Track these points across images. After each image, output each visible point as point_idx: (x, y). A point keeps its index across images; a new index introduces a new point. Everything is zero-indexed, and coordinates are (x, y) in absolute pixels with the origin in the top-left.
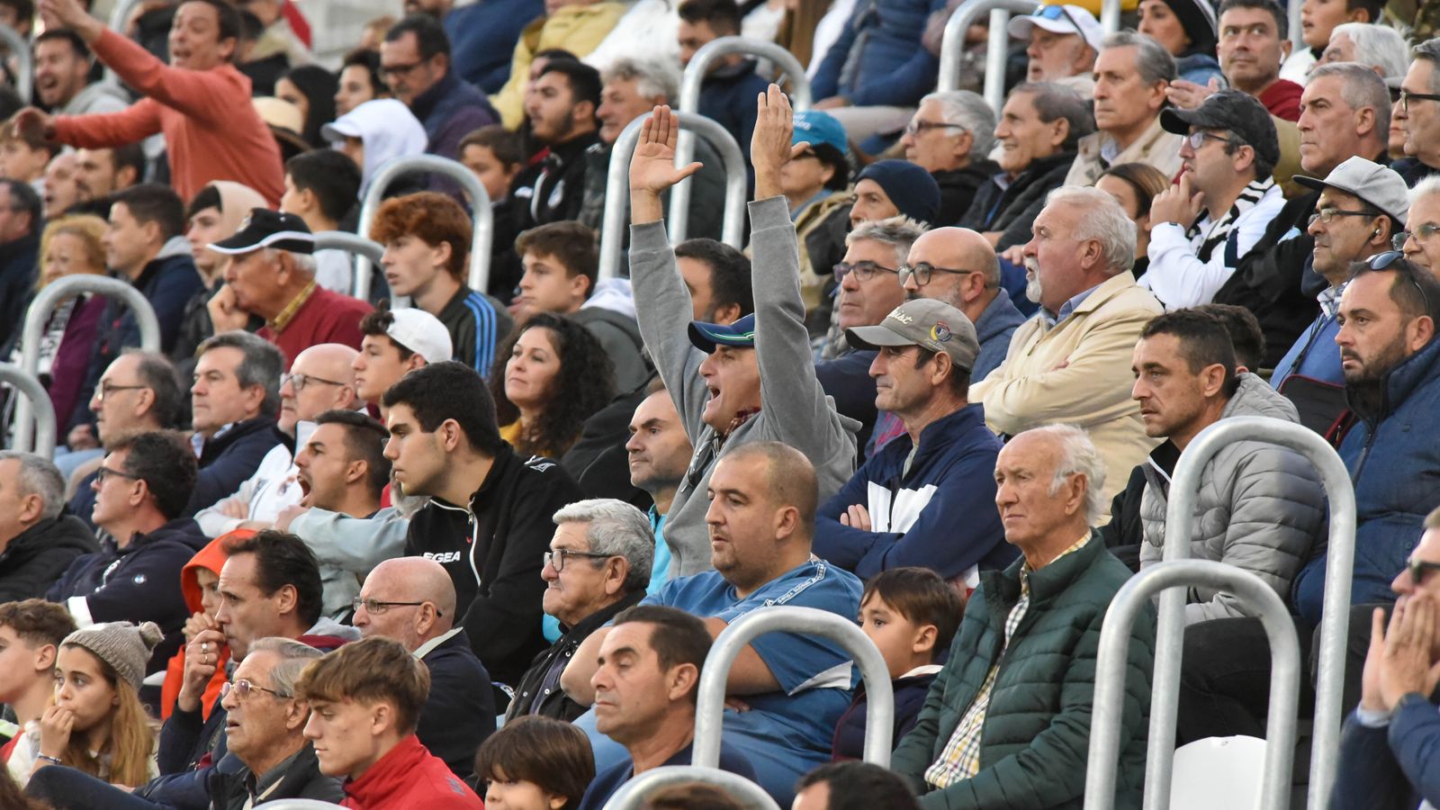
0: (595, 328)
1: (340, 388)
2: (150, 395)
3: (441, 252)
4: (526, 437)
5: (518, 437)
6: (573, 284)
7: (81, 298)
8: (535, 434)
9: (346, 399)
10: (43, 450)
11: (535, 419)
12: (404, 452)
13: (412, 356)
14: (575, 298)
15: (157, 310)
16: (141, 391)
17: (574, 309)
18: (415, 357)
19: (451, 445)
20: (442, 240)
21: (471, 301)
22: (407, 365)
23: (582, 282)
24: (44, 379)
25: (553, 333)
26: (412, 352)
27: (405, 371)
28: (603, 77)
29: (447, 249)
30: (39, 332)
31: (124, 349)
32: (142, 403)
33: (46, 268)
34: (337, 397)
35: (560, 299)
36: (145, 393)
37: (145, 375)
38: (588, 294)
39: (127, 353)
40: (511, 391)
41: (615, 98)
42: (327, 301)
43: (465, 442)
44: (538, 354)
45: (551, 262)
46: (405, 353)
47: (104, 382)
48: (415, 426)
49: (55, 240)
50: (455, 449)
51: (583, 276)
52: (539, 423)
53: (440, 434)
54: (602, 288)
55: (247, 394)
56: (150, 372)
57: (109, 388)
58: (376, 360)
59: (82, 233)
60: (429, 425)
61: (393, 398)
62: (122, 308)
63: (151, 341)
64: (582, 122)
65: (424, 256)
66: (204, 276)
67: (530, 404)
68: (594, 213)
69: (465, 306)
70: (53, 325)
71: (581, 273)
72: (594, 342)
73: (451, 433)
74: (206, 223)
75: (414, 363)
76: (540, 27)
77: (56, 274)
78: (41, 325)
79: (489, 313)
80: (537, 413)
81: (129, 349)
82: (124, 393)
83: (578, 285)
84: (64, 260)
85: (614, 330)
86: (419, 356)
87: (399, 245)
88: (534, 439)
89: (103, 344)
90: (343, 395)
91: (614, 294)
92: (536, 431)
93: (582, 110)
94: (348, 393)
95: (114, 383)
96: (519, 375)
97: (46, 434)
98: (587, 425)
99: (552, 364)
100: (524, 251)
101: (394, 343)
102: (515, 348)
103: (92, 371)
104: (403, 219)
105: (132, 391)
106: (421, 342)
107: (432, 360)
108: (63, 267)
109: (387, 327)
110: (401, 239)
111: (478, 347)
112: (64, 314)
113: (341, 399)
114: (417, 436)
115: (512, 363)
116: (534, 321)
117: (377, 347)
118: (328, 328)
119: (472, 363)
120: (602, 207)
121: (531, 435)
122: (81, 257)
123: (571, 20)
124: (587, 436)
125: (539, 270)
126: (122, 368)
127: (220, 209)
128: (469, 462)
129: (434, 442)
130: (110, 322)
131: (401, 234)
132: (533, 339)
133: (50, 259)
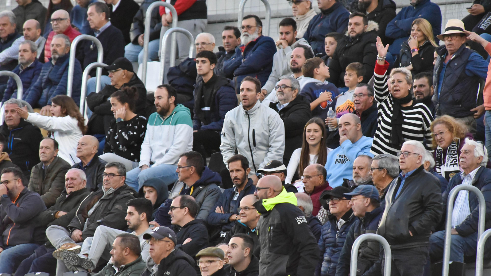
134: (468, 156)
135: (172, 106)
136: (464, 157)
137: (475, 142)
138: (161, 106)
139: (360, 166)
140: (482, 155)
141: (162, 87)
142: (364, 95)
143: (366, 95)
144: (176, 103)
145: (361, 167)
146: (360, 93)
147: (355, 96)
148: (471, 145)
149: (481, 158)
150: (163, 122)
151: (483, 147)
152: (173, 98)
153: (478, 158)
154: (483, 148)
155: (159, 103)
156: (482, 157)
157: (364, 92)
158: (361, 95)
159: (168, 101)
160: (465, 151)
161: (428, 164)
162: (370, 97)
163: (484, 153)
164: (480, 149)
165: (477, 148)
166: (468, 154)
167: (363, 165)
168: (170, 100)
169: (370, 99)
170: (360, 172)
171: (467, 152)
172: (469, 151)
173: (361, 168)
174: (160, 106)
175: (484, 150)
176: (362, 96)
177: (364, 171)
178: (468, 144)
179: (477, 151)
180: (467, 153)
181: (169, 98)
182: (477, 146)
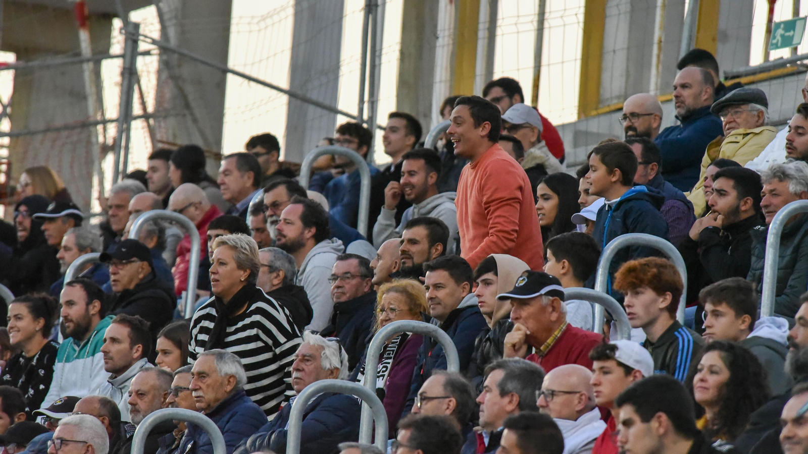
0: (756, 351)
1: (578, 395)
2: (453, 403)
3: (665, 299)
4: (710, 426)
5: (705, 426)
6: (740, 322)
7: (405, 336)
8: (717, 424)
9: (583, 402)
10: (379, 443)
11: (715, 414)
12: (631, 438)
13: (633, 372)
14: (742, 331)
15: (457, 344)
16: (447, 400)
17: (743, 338)
18: (635, 373)
19: (662, 431)
20: (666, 291)
21: (679, 333)
22: (631, 378)
23: (747, 319)
24: (380, 392)
25: (723, 354)
26: (633, 369)
27: (630, 382)
28: (763, 178)
29: (669, 297)
30: (377, 360)
31: (434, 371)
32: (448, 408)
33: (381, 316)
34: (576, 402)
35: (732, 332)
36: (450, 401)
37: (449, 388)
38: (751, 328)
39: (436, 373)
40: (699, 396)
41: (773, 193)
42: (576, 335)
43: (671, 428)
44: (714, 369)
45: (723, 308)
46: (628, 370)
47: (421, 394)
48: (636, 418)
49: (386, 296)
50: (665, 434)
51: (747, 315)
52: (718, 416)
53: (654, 424)
54: (761, 323)
55: (506, 400)
56: (453, 386)
57: (424, 399)
58: (609, 377)
59: (404, 291)
60: (646, 418)
61: (623, 400)
62: (433, 343)
63: (453, 366)
64: (745, 211)
65: (654, 301)
66: (487, 320)
67: (711, 403)
68: (758, 272)
69: (675, 335)
70: (385, 356)
71: (746, 314)
72: (754, 359)
73: (661, 422)
74: (487, 283)
75: (635, 377)
76: (719, 144)
77: (388, 320)
78: (378, 355)
79: (689, 341)
80: (716, 409)
81: (438, 371)
82: (435, 402)
83: (744, 322)
84: (393, 310)
85: (771, 352)
86: (639, 371)
87: (637, 293)
88: (715, 427)
89: (421, 368)
90: (580, 399)
91: (770, 327)
92: (716, 422)
93: (746, 203)
94: (583, 397)
95: (429, 395)
96: (703, 384)
97: (381, 431)
98: (753, 416)
99: (724, 375)
100: (705, 302)
101: (620, 364)
102: (699, 367)
103: (413, 387)
104: (641, 275)
105: (441, 400)
106: (638, 362)
107: (646, 375)
108: (392, 316)
109: (615, 354)
110: (640, 289)
111: (678, 364)
112: (393, 347)
113: (579, 402)
114: (639, 426)
115: (697, 377)
116: (711, 347)
117: (608, 368)
118: (576, 353)
119: (674, 374)
120: (762, 268)
121: (714, 425)
122: (405, 308)
123: (740, 138)
124: (755, 424)
125: (716, 314)
126: (433, 384)
127: (496, 274)
128: (675, 443)
129: (649, 430)
130: (426, 353)
131: (640, 286)
132: (710, 359)
133: (382, 310)
134: (309, 367)
135: (96, 320)
136: (301, 368)
137: (323, 339)
138: (74, 319)
139: (138, 391)
140: (338, 365)
141: (74, 284)
142: (353, 277)
143: (358, 276)
144: (102, 314)
145: (140, 392)
146: (346, 273)
147: (335, 279)
148: (314, 345)
149: (335, 372)
150: (76, 354)
151: (340, 349)
152: (97, 304)
153: (330, 372)
154: (340, 352)
155: (69, 315)
156: (337, 369)
157: (352, 270)
158: (349, 275)
159: (87, 310)
160: (304, 356)
161: (231, 380)
162: (363, 280)
163: (342, 362)
164: (334, 354)
165: (327, 352)
166: (308, 363)
167: (144, 388)
168: (91, 307)
169: (365, 284)
170: (139, 401)
171: (306, 358)
172: (310, 356)
173: (141, 394)
174: (71, 321)
175: (341, 356)
176: (348, 278)
177: (147, 399)
178: (309, 343)
179: (327, 357)
180: (308, 360)
181: (88, 304)
182: (329, 346)
